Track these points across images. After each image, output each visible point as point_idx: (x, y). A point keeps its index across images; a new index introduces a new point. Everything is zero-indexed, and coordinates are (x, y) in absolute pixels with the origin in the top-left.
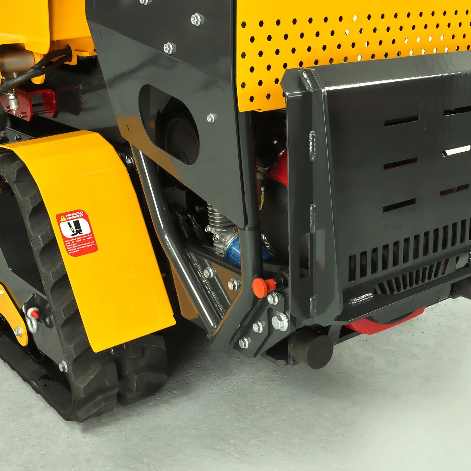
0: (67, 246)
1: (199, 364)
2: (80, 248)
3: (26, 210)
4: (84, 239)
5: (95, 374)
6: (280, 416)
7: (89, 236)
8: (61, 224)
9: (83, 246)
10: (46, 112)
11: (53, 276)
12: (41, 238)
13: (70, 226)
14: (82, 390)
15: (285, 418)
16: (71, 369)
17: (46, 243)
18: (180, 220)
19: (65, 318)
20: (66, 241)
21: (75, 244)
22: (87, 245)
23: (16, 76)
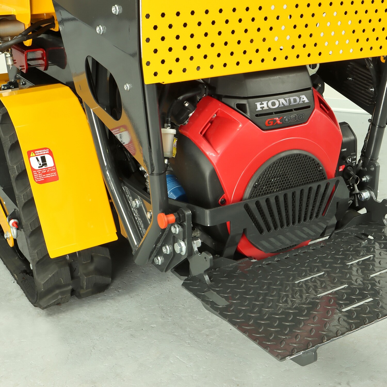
0: (35, 175)
1: (144, 270)
2: (45, 177)
3: (7, 146)
4: (49, 171)
5: (53, 274)
6: (195, 316)
7: (52, 168)
8: (31, 159)
9: (47, 176)
10: (40, 65)
11: (23, 198)
12: (16, 168)
13: (38, 160)
14: (42, 285)
15: (199, 318)
16: (35, 269)
17: (20, 172)
18: (128, 158)
19: (31, 230)
20: (34, 172)
21: (41, 174)
22: (50, 175)
23: (10, 39)
